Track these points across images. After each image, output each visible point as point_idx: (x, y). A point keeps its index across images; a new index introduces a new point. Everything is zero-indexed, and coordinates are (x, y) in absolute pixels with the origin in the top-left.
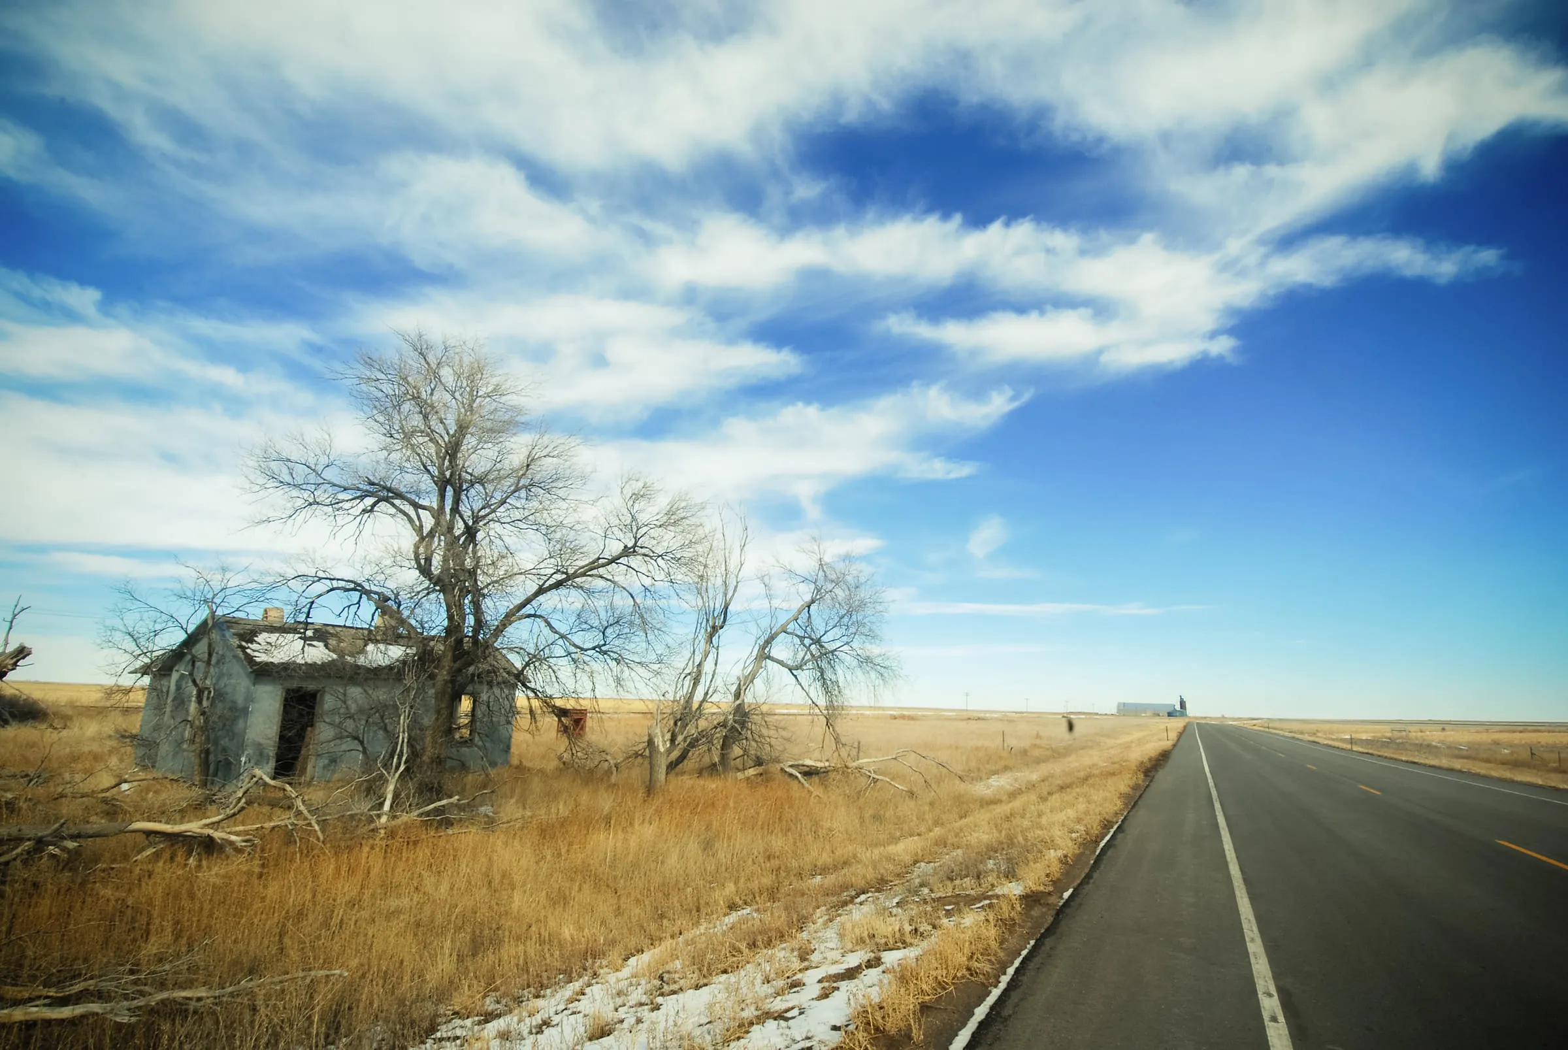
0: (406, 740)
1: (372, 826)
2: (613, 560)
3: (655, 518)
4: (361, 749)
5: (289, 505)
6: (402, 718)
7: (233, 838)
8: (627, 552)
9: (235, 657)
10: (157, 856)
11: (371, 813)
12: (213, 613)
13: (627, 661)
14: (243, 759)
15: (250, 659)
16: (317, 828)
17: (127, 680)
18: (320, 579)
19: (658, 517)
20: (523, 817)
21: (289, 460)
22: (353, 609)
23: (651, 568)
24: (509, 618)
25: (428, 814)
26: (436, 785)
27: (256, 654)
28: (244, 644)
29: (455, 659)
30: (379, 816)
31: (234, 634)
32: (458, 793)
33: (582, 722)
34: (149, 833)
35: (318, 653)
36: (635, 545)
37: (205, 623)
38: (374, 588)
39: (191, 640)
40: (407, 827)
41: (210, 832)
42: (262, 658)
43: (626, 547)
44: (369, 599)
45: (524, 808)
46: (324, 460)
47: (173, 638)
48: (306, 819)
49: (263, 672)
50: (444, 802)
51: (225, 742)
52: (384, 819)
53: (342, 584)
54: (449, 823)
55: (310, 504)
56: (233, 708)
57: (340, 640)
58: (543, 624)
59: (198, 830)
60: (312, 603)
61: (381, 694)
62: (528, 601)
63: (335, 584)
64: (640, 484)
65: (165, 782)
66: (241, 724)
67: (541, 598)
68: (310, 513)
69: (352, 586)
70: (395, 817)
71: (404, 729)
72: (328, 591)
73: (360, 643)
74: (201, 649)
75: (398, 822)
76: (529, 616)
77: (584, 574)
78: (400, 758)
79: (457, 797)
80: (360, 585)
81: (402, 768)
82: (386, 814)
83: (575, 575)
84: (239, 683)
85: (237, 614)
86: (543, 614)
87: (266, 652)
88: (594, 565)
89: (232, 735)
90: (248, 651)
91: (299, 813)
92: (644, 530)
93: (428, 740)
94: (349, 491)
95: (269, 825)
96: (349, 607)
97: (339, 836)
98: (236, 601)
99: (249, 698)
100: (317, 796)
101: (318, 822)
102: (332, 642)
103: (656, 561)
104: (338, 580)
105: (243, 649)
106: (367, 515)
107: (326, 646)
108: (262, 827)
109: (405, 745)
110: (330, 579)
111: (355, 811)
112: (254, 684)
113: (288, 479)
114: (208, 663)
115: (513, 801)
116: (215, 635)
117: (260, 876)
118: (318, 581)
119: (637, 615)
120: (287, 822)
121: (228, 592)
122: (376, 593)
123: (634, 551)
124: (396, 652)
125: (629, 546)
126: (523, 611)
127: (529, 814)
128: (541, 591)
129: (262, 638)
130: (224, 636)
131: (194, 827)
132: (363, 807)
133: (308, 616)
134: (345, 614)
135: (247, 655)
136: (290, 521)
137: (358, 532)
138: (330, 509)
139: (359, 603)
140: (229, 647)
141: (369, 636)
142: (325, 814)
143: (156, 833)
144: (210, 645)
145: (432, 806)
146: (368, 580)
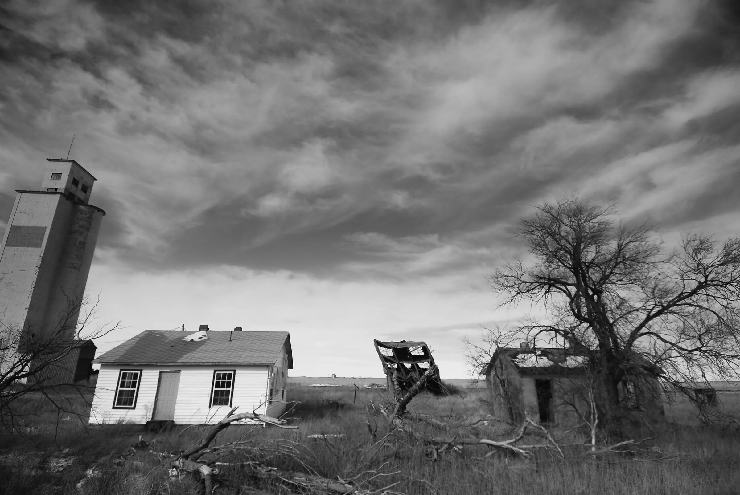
0: (595, 406)
1: (588, 452)
2: (694, 292)
3: (716, 261)
4: (574, 410)
5: (510, 296)
6: (590, 394)
7: (521, 451)
8: (701, 286)
9: (511, 365)
10: (493, 455)
11: (586, 445)
12: (498, 346)
13: (723, 356)
14: (526, 413)
15: (517, 366)
16: (560, 450)
17: (476, 377)
18: (534, 327)
19: (719, 259)
20: (680, 455)
21: (505, 276)
22: (555, 339)
23: (723, 293)
24: (635, 335)
25: (618, 448)
26: (618, 432)
27: (519, 364)
28: (513, 359)
29: (609, 361)
30: (590, 447)
31: (509, 355)
32: (633, 438)
33: (713, 397)
34: (489, 445)
35: (544, 362)
36: (706, 281)
37: (496, 351)
38: (561, 328)
39: (494, 359)
40: (607, 455)
41: (511, 447)
42: (521, 365)
43: (700, 282)
44: (560, 334)
45: (680, 450)
46: (520, 273)
47: (487, 359)
48: (554, 445)
49: (524, 372)
50: (625, 443)
51: (516, 404)
52: (594, 449)
53: (545, 328)
54: (632, 455)
55: (519, 293)
56: (516, 388)
57: (554, 355)
58: (655, 338)
59: (506, 446)
60: (535, 338)
61: (578, 382)
62: (642, 325)
63: (542, 328)
64: (697, 242)
65: (496, 421)
66: (520, 396)
67: (650, 322)
68: (520, 297)
69: (549, 328)
70: (599, 449)
71: (592, 400)
72: (540, 332)
73: (563, 356)
74: (498, 363)
75: (601, 451)
76: (645, 334)
77: (675, 305)
78: (594, 416)
79: (632, 440)
80: (553, 327)
81: (597, 422)
82: (594, 446)
83: (669, 306)
84: (516, 378)
85: (507, 347)
86: (654, 331)
87: (522, 362)
88: (681, 297)
89: (519, 401)
90: (516, 362)
91: (550, 442)
92: (710, 269)
93: (607, 406)
94: (534, 284)
95: (537, 446)
96: (552, 339)
97: (572, 456)
98: (505, 341)
99: (521, 384)
100: (558, 433)
101: (560, 447)
102: (550, 356)
103: (725, 287)
104: (542, 326)
105: (513, 362)
106: (547, 294)
107: (548, 358)
108: (534, 447)
109: (595, 409)
110: (539, 326)
111: (578, 443)
112: (522, 378)
113: (506, 284)
114: (502, 368)
115: (671, 445)
116: (501, 356)
117: (537, 471)
118: (534, 328)
119: (723, 325)
120: (545, 445)
121: (502, 337)
122: (562, 331)
123: (707, 284)
124: (580, 359)
125: (702, 282)
126: (641, 331)
127: (684, 453)
128: (649, 318)
129: (520, 356)
130: (504, 356)
131: (504, 444)
132: (581, 441)
133: (534, 345)
134: (551, 342)
135: (516, 365)
136: (512, 302)
137: (545, 303)
138: (527, 294)
139: (556, 336)
140: (507, 361)
141: (566, 353)
142: (563, 443)
143: (491, 445)
144: (500, 361)
145: (619, 444)
146: (557, 325)
